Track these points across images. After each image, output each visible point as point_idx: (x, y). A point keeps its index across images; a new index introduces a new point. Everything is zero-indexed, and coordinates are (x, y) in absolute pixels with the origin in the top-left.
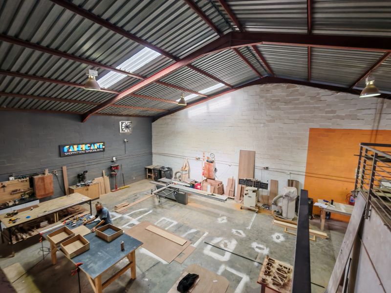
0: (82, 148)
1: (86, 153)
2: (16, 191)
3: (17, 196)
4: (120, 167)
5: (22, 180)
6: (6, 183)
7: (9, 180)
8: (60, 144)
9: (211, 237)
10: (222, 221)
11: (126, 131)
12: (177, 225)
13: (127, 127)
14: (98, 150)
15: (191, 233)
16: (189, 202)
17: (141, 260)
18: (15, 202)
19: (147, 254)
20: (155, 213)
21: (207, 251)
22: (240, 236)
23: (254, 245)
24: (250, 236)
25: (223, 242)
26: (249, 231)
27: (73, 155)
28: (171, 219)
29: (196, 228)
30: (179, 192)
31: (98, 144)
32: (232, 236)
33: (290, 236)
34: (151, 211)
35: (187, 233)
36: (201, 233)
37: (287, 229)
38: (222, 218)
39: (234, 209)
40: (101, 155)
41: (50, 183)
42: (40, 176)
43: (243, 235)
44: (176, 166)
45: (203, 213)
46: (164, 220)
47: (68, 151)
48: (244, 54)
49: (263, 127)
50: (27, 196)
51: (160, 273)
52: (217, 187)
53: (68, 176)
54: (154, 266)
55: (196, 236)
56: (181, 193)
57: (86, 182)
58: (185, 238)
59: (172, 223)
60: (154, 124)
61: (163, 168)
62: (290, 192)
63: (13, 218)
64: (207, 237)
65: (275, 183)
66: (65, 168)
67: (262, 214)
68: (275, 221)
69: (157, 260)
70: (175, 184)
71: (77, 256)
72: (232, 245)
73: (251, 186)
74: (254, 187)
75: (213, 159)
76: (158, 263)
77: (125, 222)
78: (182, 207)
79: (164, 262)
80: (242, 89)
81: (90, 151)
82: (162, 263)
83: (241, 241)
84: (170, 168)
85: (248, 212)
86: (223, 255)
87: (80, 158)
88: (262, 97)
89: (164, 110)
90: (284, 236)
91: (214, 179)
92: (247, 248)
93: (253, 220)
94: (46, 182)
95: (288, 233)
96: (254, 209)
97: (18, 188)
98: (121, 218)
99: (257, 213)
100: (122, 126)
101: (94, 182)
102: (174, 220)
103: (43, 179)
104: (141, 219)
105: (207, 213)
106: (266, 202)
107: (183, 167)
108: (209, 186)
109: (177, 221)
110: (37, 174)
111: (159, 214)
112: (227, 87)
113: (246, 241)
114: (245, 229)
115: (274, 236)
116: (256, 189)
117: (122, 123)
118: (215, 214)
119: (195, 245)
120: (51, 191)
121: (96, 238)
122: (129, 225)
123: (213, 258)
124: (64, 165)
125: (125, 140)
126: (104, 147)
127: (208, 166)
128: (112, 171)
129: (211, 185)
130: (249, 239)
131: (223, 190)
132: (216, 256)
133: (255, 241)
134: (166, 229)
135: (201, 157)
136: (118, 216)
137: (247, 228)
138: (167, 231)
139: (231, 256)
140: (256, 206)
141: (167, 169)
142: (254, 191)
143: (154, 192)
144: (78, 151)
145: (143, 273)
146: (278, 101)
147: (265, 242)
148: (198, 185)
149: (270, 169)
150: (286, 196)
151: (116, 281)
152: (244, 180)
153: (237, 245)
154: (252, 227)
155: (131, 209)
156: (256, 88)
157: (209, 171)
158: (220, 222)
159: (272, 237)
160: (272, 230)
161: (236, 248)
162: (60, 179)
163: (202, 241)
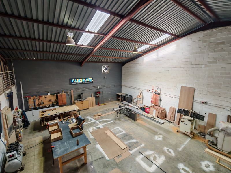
0: (81, 81)
1: (83, 83)
2: (51, 100)
3: (51, 103)
4: (101, 93)
5: (53, 95)
6: (46, 96)
7: (47, 95)
8: (70, 78)
9: (145, 149)
10: (158, 138)
11: (105, 71)
12: (124, 134)
13: (106, 69)
14: (89, 82)
15: (132, 142)
16: (138, 120)
17: (94, 152)
18: (49, 105)
19: (100, 149)
20: (114, 123)
21: (139, 159)
22: (169, 154)
23: (181, 166)
24: (179, 156)
25: (153, 155)
26: (179, 152)
27: (76, 84)
28: (123, 129)
29: (137, 139)
30: (132, 112)
31: (89, 79)
32: (163, 152)
33: (221, 168)
34: (112, 121)
35: (129, 141)
36: (139, 144)
37: (219, 160)
38: (159, 136)
39: (171, 130)
40: (91, 85)
41: (65, 98)
42: (61, 94)
43: (173, 154)
44: (135, 94)
45: (146, 129)
46: (118, 129)
47: (74, 82)
48: (190, 8)
49: (204, 67)
50: (55, 103)
51: (102, 165)
52: (161, 112)
53: (74, 95)
54: (100, 158)
55: (135, 145)
56: (133, 112)
57: (82, 99)
58: (126, 145)
59: (122, 132)
60: (123, 67)
61: (127, 95)
62: (227, 127)
63: (43, 114)
64: (143, 148)
65: (213, 117)
66: (72, 91)
67: (196, 140)
68: (208, 150)
69: (103, 155)
70: (130, 106)
71: (55, 141)
72: (160, 160)
73: (188, 116)
74: (191, 116)
75: (159, 92)
76: (103, 157)
77: (95, 125)
78: (132, 122)
79: (107, 158)
80: (186, 37)
81: (85, 82)
82: (105, 158)
83: (169, 159)
84: (131, 95)
85: (183, 135)
86: (150, 166)
87: (80, 86)
88: (205, 42)
89: (128, 58)
90: (215, 167)
91: (159, 106)
92: (173, 167)
93: (185, 144)
94: (63, 97)
95: (220, 165)
96: (189, 134)
97: (51, 99)
98: (95, 123)
99: (191, 138)
100: (103, 69)
101: (86, 100)
102: (124, 130)
103: (61, 96)
104: (105, 125)
105: (149, 130)
106: (202, 131)
107: (138, 96)
108: (155, 111)
109: (126, 131)
110: (59, 93)
111: (116, 124)
112: (172, 37)
113: (174, 160)
114: (176, 150)
115: (204, 164)
116: (192, 119)
117: (103, 67)
118: (155, 132)
119: (132, 152)
120: (65, 102)
121: (69, 133)
122: (97, 128)
123: (141, 166)
124: (72, 89)
125: (105, 77)
126: (92, 80)
127: (155, 96)
128: (97, 94)
129: (156, 110)
130: (177, 160)
131: (166, 115)
132: (144, 165)
133: (182, 162)
134: (117, 135)
135: (151, 90)
136: (94, 121)
137: (178, 149)
138: (117, 137)
139: (156, 170)
140: (191, 132)
141: (129, 96)
142: (190, 120)
143: (115, 110)
144: (79, 82)
145: (92, 162)
146: (222, 43)
147: (192, 167)
148: (147, 109)
149: (208, 104)
150: (222, 130)
151: (76, 161)
152: (182, 110)
153: (165, 161)
154: (183, 149)
155: (102, 118)
156: (200, 35)
157: (156, 100)
158: (156, 139)
159: (201, 164)
160: (203, 157)
161: (163, 164)
162: (70, 96)
163: (138, 150)
